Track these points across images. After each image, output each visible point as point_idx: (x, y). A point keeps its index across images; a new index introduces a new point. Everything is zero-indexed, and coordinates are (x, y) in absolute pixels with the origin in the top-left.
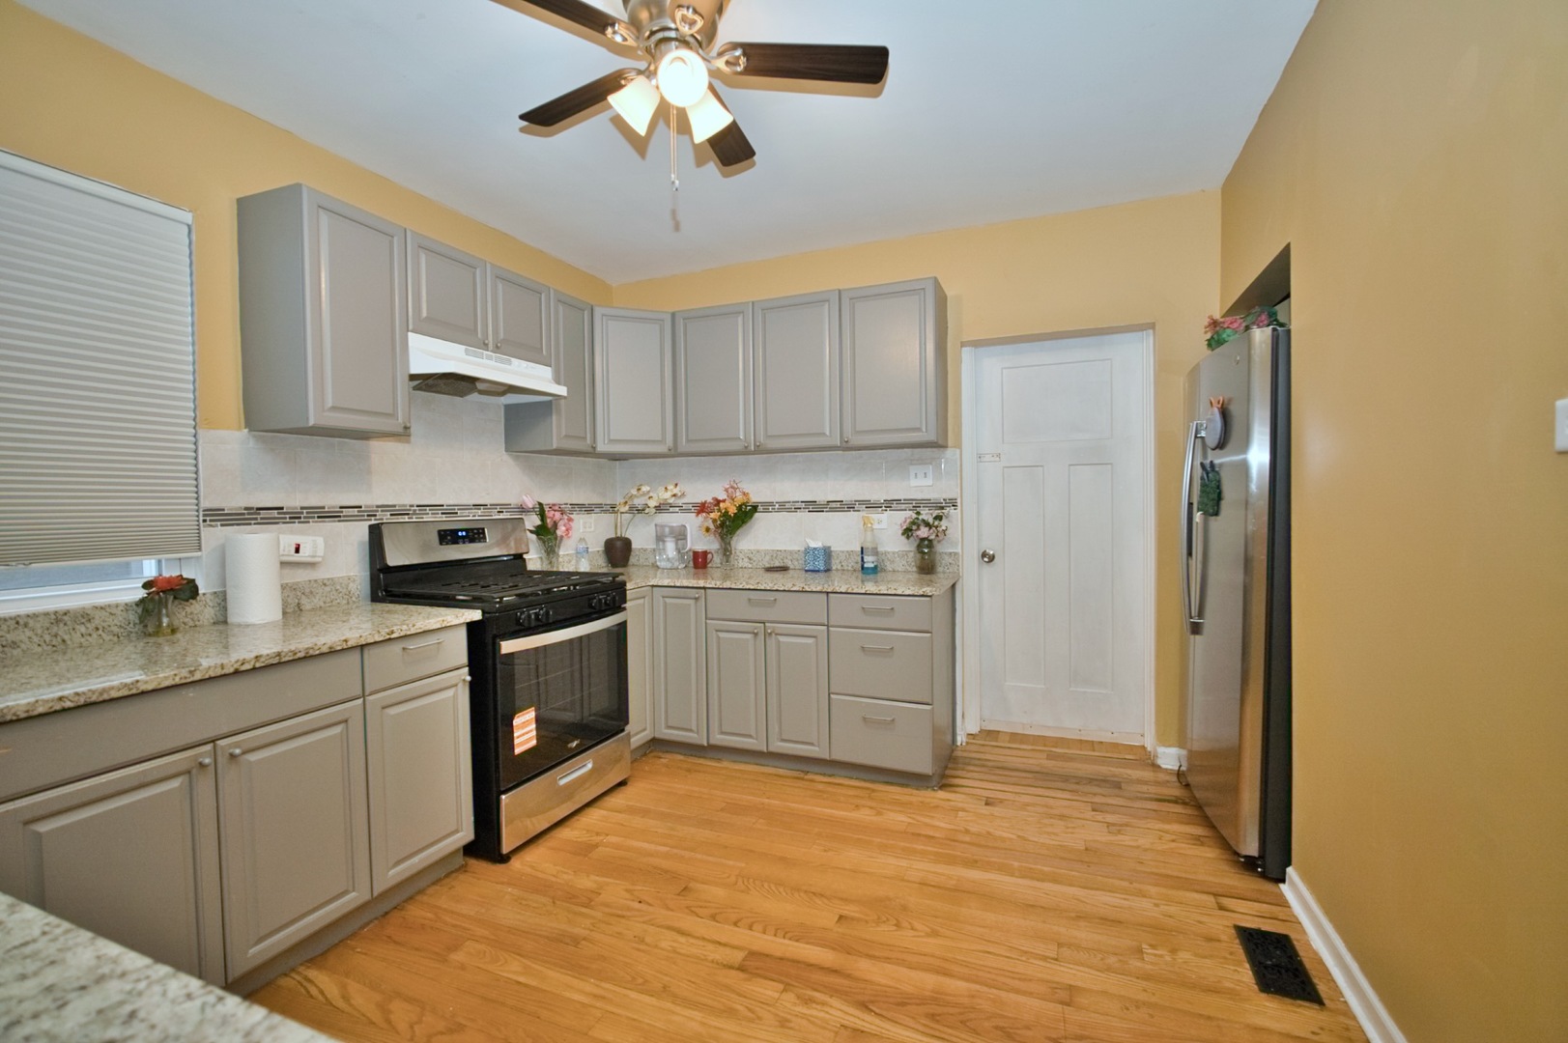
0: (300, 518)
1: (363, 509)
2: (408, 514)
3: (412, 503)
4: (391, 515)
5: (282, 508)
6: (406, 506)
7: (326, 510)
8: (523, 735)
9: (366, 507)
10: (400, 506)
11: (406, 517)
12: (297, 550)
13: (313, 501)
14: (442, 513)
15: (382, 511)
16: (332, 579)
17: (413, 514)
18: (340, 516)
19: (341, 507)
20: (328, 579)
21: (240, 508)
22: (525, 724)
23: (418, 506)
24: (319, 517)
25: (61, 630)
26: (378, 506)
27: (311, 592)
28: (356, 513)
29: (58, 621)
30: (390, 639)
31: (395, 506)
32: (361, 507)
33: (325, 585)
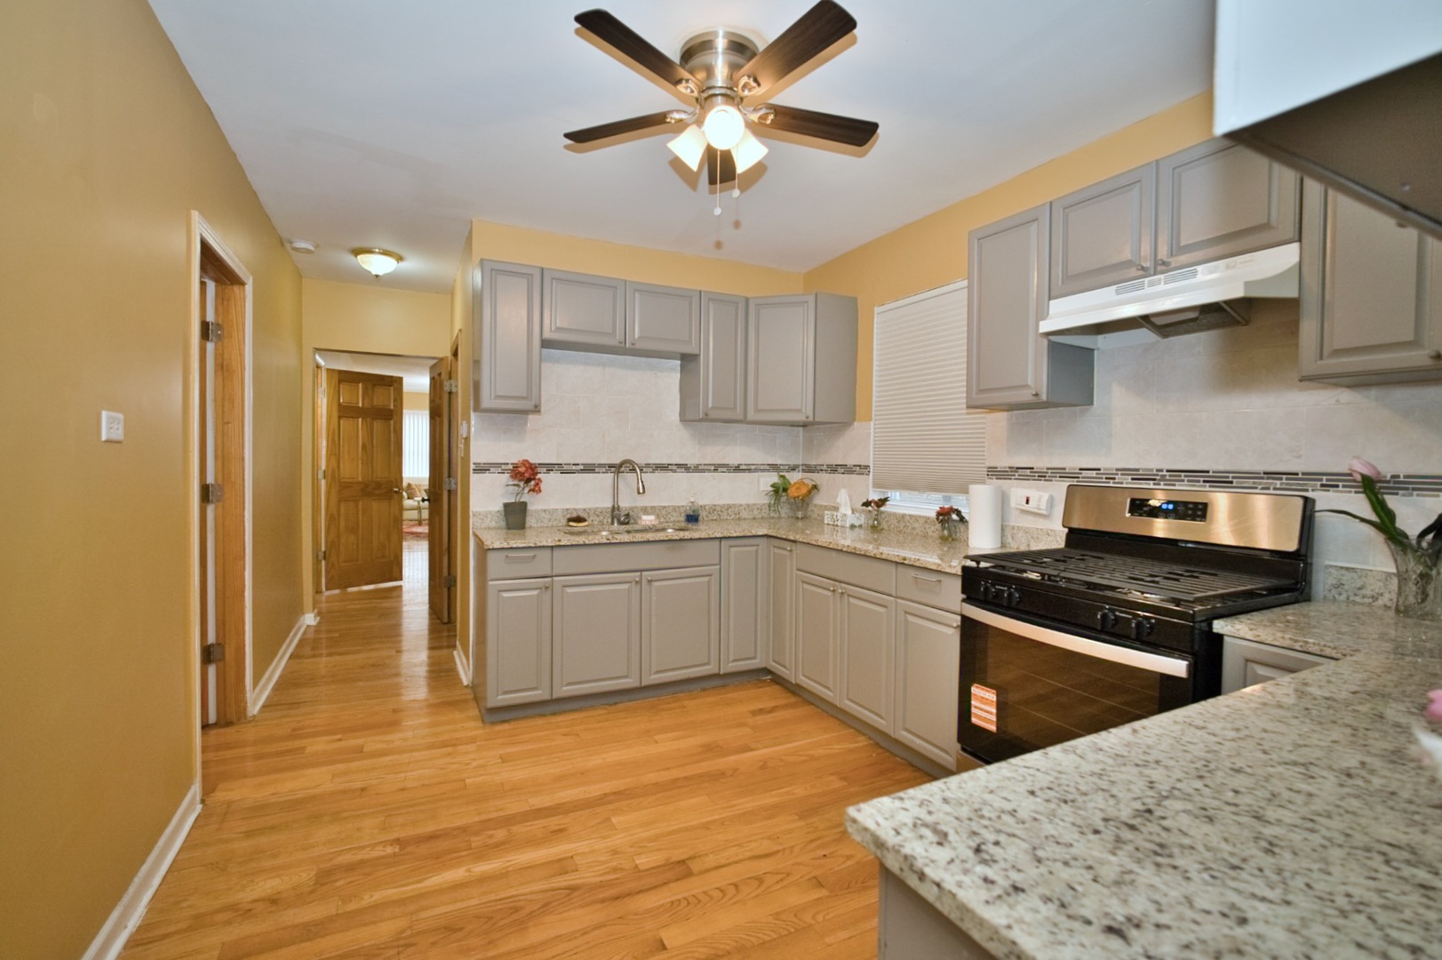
0: (1045, 476)
1: (1102, 472)
2: (1155, 480)
3: (1159, 467)
4: (1132, 479)
5: (1033, 468)
6: (1152, 470)
7: (1067, 471)
8: (981, 709)
9: (1105, 469)
10: (1144, 470)
11: (1152, 482)
12: (1027, 502)
13: (1056, 463)
14: (1204, 481)
15: (1122, 474)
16: (1054, 531)
17: (1160, 480)
18: (1078, 477)
19: (1081, 469)
20: (1051, 530)
21: (1005, 467)
22: (982, 700)
23: (1168, 471)
24: (1060, 477)
25: (927, 526)
26: (1117, 470)
27: (1038, 538)
28: (1095, 475)
29: (926, 522)
30: (903, 563)
31: (1138, 470)
32: (1099, 470)
33: (1048, 534)
